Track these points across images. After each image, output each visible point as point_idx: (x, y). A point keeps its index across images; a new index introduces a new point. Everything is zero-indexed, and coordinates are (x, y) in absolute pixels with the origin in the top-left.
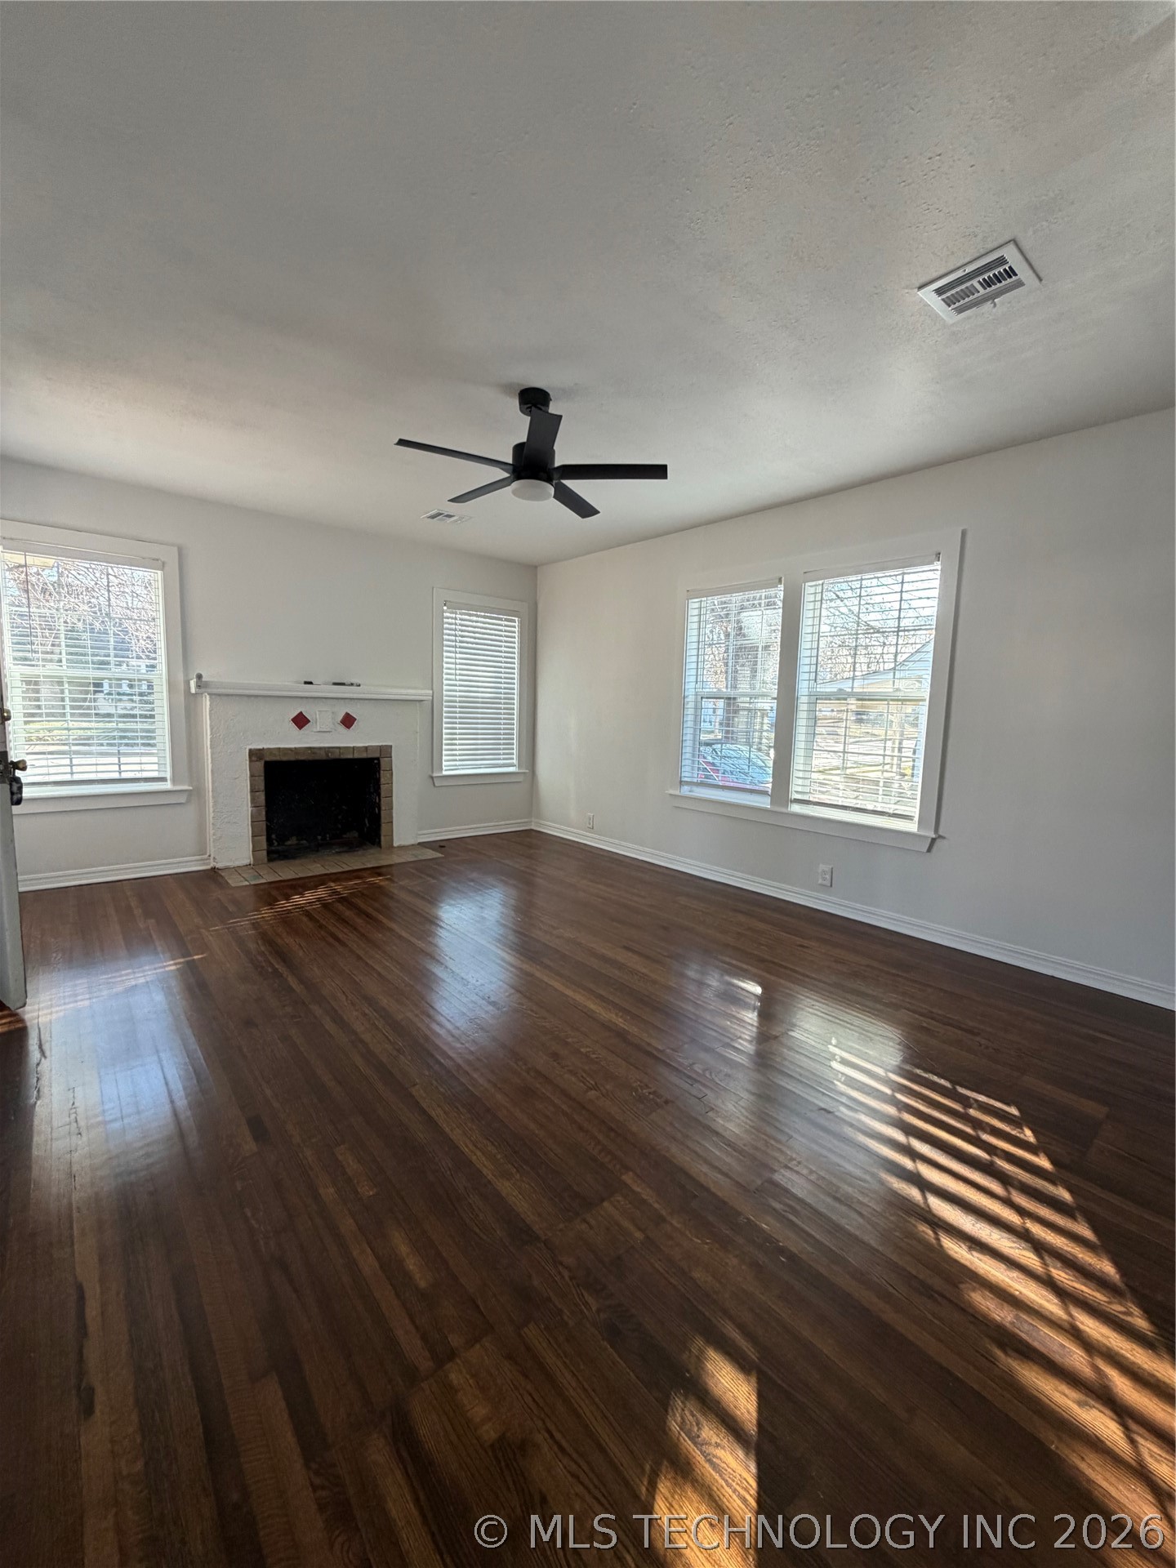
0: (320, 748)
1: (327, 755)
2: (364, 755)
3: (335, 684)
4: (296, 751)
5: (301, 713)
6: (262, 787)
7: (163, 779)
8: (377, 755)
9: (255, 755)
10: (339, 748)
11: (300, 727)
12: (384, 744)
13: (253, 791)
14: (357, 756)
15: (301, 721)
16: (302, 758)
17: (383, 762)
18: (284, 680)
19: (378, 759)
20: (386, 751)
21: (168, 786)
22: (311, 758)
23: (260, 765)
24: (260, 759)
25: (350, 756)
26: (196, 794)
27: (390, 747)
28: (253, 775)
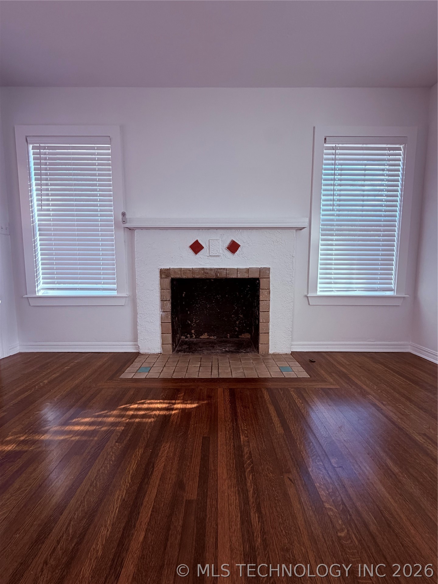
0: (211, 269)
1: (217, 275)
2: (246, 276)
4: (192, 271)
6: (169, 297)
8: (256, 276)
9: (164, 273)
10: (226, 269)
11: (196, 252)
12: (263, 266)
13: (162, 300)
14: (239, 276)
15: (196, 247)
16: (198, 277)
17: (262, 282)
19: (258, 279)
20: (265, 272)
21: (115, 293)
22: (203, 277)
24: (167, 276)
25: (234, 276)
26: (131, 300)
27: (268, 269)
28: (162, 289)
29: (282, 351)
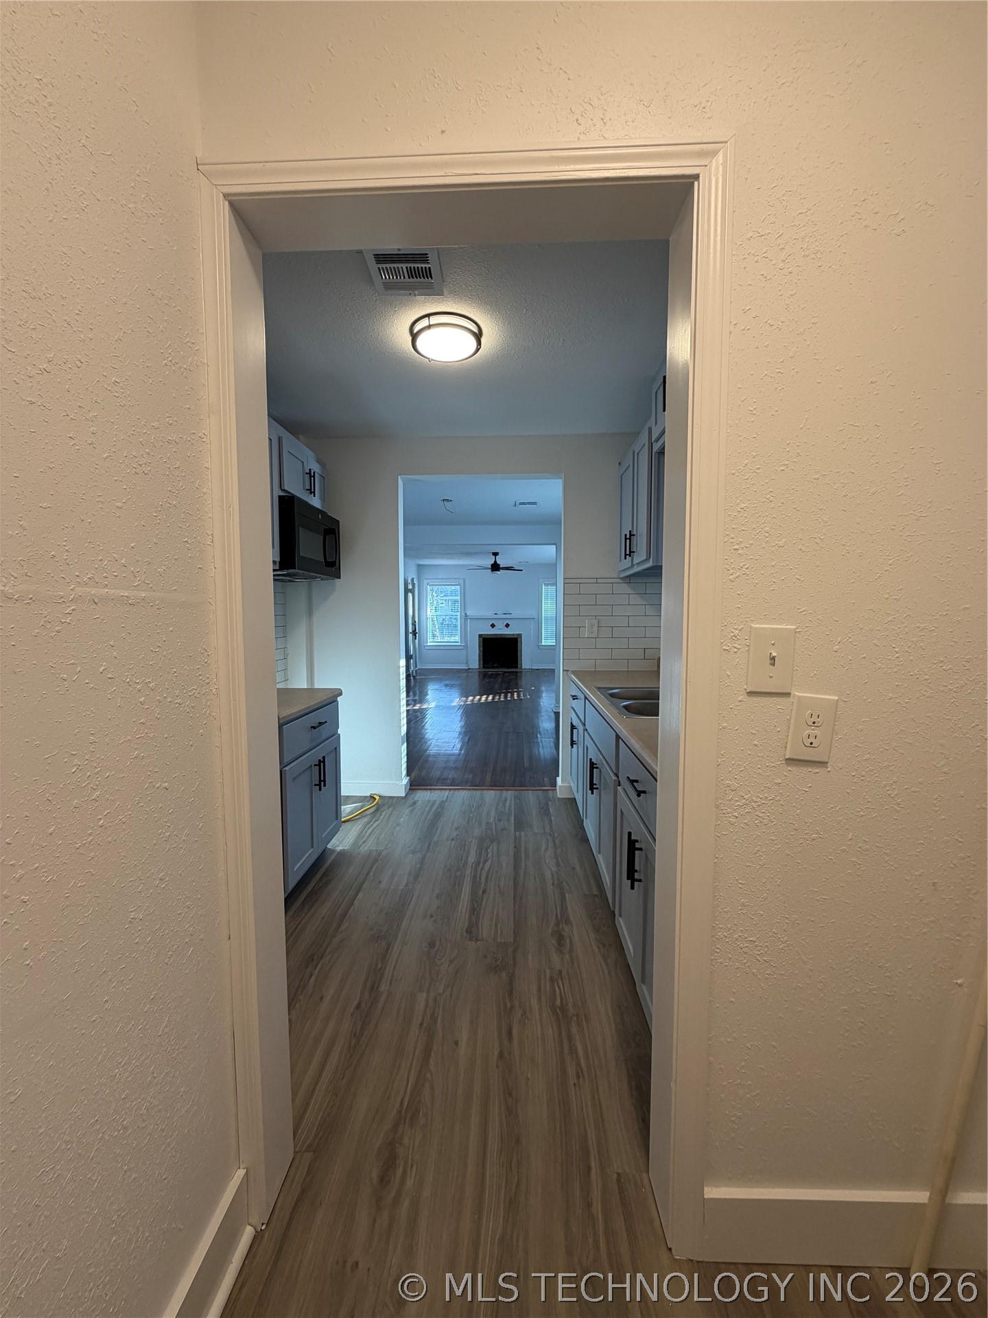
0: (499, 634)
1: (501, 636)
2: (512, 637)
3: (504, 614)
4: (491, 635)
5: (493, 624)
6: (482, 646)
7: (459, 642)
8: (516, 637)
9: (480, 636)
10: (505, 634)
11: (493, 628)
13: (479, 647)
14: (510, 637)
15: (493, 626)
16: (493, 637)
17: (519, 639)
18: (489, 614)
21: (459, 644)
22: (495, 637)
23: (481, 638)
26: (466, 647)
27: (521, 634)
28: (479, 642)
29: (528, 668)
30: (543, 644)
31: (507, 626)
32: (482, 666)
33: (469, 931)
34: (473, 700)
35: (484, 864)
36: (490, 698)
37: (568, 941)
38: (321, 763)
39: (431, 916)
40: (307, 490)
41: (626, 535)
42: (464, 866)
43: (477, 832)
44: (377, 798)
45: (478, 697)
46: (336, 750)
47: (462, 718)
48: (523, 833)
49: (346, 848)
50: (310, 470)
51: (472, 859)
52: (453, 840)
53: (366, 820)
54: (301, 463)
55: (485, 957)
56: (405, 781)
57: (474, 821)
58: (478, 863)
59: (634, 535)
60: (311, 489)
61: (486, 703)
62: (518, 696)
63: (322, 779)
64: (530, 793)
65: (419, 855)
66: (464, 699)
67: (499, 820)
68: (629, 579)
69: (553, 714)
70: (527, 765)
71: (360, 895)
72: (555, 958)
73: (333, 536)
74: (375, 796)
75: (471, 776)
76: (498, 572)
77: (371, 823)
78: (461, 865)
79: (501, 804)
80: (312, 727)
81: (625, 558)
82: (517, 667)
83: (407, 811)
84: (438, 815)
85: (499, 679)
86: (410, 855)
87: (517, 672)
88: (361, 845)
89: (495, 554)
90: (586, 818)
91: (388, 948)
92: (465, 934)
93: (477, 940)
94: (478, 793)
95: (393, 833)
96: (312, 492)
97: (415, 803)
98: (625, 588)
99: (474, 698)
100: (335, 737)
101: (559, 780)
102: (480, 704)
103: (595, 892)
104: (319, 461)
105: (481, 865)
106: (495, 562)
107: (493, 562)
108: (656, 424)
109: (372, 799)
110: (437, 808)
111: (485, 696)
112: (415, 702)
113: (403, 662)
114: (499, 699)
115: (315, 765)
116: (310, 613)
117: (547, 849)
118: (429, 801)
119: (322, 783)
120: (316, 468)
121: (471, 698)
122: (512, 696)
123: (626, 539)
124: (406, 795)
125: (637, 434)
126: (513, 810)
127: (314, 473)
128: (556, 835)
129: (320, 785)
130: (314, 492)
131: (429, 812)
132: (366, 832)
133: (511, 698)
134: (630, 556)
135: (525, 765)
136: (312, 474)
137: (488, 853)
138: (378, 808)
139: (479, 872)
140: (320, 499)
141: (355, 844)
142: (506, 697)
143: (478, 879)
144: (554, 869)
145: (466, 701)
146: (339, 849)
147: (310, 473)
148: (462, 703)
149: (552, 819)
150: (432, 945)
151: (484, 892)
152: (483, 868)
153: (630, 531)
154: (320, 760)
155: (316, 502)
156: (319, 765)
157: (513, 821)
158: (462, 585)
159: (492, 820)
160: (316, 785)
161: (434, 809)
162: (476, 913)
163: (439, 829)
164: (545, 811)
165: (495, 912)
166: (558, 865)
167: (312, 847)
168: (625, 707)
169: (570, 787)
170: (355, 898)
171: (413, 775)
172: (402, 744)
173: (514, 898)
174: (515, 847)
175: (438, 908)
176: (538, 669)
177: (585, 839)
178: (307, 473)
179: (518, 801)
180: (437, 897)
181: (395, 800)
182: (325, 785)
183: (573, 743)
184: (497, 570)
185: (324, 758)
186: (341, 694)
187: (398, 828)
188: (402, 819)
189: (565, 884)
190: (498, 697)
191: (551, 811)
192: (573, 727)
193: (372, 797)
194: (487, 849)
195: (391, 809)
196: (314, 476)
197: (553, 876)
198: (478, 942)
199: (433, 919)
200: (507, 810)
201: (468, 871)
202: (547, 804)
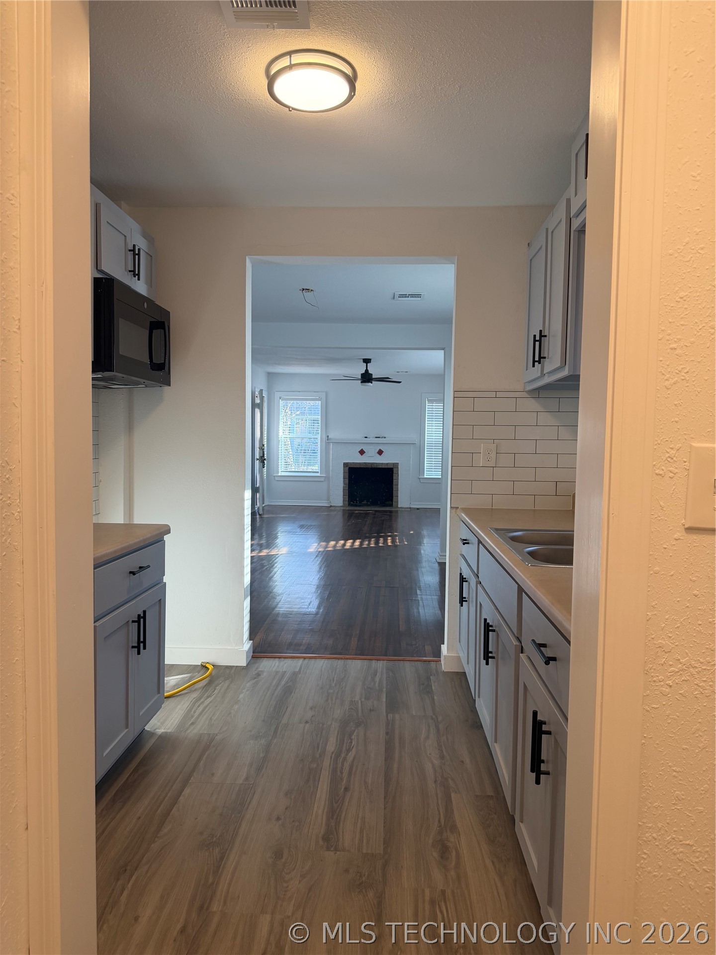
0: (369, 463)
1: (372, 466)
2: (386, 467)
3: (376, 437)
4: (360, 463)
5: (362, 449)
6: (347, 477)
7: (318, 472)
8: (392, 467)
9: (345, 465)
10: (376, 463)
11: (362, 455)
12: (395, 462)
13: (344, 478)
14: (383, 467)
15: (362, 452)
16: (362, 467)
17: (394, 469)
18: (358, 436)
20: (396, 465)
21: (318, 474)
22: (365, 467)
23: (347, 468)
24: (347, 466)
25: (380, 467)
26: (327, 478)
27: (398, 463)
28: (344, 472)
29: (405, 507)
30: (425, 476)
31: (380, 452)
32: (347, 502)
33: (326, 838)
34: (335, 546)
35: (347, 754)
36: (357, 543)
37: (454, 854)
38: (141, 619)
39: (278, 819)
40: (130, 271)
41: (535, 336)
42: (320, 756)
43: (338, 713)
44: (210, 667)
45: (342, 542)
46: (161, 604)
47: (320, 568)
48: (397, 716)
49: (169, 731)
50: (134, 246)
51: (331, 747)
52: (307, 722)
53: (195, 695)
54: (124, 237)
55: (347, 871)
56: (247, 645)
57: (334, 699)
58: (338, 754)
59: (546, 336)
60: (134, 271)
61: (353, 550)
62: (393, 541)
63: (142, 639)
64: (407, 664)
65: (263, 741)
66: (324, 544)
67: (367, 698)
68: (538, 393)
69: (437, 565)
70: (403, 628)
71: (187, 791)
72: (437, 875)
73: (162, 331)
74: (208, 665)
75: (331, 642)
76: (370, 384)
77: (202, 700)
78: (318, 756)
79: (370, 678)
80: (131, 572)
81: (534, 366)
82: (391, 505)
83: (248, 685)
84: (288, 690)
85: (369, 521)
86: (252, 742)
87: (391, 512)
88: (188, 729)
89: (367, 361)
90: (479, 697)
91: (222, 859)
92: (321, 843)
93: (336, 850)
94: (340, 663)
95: (230, 713)
96: (135, 274)
97: (258, 675)
98: (532, 404)
99: (337, 543)
100: (160, 587)
101: (444, 648)
102: (344, 551)
103: (490, 792)
104: (146, 235)
105: (343, 755)
106: (367, 371)
107: (364, 372)
108: (576, 194)
109: (204, 669)
110: (287, 682)
111: (351, 541)
112: (261, 547)
113: (248, 494)
114: (369, 544)
115: (133, 622)
116: (130, 428)
117: (427, 737)
118: (277, 672)
119: (142, 645)
120: (141, 243)
121: (333, 543)
122: (385, 541)
123: (535, 341)
124: (247, 665)
125: (550, 208)
126: (385, 685)
127: (139, 250)
128: (440, 719)
129: (138, 647)
130: (138, 275)
131: (277, 686)
132: (195, 712)
133: (383, 543)
134: (540, 363)
135: (401, 629)
136: (137, 252)
137: (352, 740)
138: (212, 681)
139: (340, 765)
140: (146, 284)
141: (182, 725)
142: (377, 543)
143: (339, 773)
144: (437, 762)
145: (326, 547)
146: (160, 731)
147: (133, 250)
148: (321, 549)
149: (435, 698)
150: (278, 854)
151: (346, 789)
152: (345, 759)
153: (541, 331)
154: (139, 616)
155: (140, 287)
156: (138, 622)
157: (384, 700)
158: (324, 398)
159: (357, 698)
160: (133, 647)
161: (283, 683)
162: (335, 817)
163: (289, 710)
164: (425, 688)
165: (360, 815)
166: (442, 757)
167: (127, 727)
168: (531, 554)
169: (459, 658)
170: (181, 794)
171: (258, 638)
172: (245, 598)
173: (385, 798)
174: (387, 733)
175: (286, 809)
176: (418, 509)
177: (477, 725)
178: (130, 251)
179: (391, 674)
180: (286, 794)
181: (233, 670)
182: (145, 648)
183: (462, 600)
184: (369, 382)
185: (144, 612)
186: (168, 531)
187: (236, 707)
188: (241, 696)
189: (450, 781)
190: (367, 543)
191: (433, 687)
192: (463, 580)
193: (204, 667)
194: (350, 735)
195: (227, 682)
196: (139, 254)
197: (435, 771)
198: (338, 853)
199: (280, 822)
200: (377, 685)
201: (327, 763)
202: (428, 679)
